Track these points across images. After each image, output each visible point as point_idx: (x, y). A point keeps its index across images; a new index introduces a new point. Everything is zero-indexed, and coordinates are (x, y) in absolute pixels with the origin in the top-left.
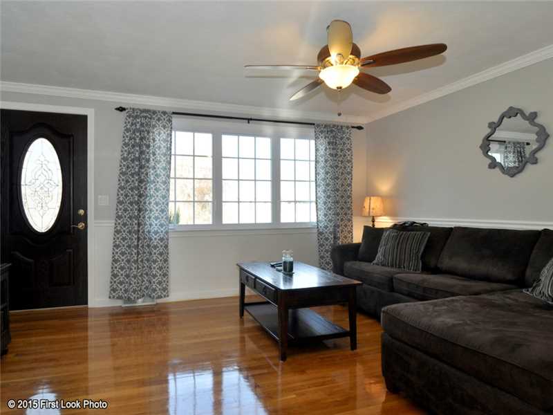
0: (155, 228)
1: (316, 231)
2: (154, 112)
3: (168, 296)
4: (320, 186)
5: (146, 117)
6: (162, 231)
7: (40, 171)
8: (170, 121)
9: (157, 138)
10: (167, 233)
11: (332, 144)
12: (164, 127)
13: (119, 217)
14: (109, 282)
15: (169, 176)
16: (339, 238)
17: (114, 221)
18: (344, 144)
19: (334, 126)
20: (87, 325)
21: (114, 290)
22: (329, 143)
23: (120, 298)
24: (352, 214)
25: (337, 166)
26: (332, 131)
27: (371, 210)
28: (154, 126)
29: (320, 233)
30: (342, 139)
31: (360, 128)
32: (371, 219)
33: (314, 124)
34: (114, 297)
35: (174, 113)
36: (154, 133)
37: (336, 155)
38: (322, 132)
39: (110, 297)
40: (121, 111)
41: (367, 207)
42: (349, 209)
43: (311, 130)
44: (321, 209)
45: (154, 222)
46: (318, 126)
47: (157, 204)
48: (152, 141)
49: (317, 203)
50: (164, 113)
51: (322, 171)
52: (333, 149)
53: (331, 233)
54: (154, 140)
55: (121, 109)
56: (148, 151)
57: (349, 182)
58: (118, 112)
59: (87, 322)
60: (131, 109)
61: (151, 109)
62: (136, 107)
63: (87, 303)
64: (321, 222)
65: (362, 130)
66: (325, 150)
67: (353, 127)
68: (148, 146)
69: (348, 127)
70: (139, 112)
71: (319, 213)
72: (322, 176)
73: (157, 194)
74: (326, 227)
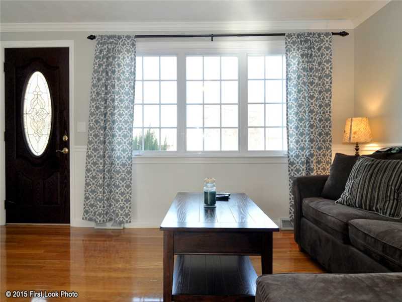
0: (118, 153)
1: (286, 161)
2: (119, 38)
3: (130, 222)
4: (292, 107)
5: (111, 43)
6: (124, 157)
7: (36, 102)
8: (134, 45)
9: (122, 63)
10: (130, 158)
11: (307, 56)
12: (128, 51)
13: (90, 142)
14: (83, 205)
15: (133, 101)
16: (312, 170)
17: (86, 147)
18: (323, 54)
19: (309, 34)
20: (69, 243)
21: (86, 212)
22: (302, 56)
23: (90, 220)
24: (330, 141)
25: (312, 83)
26: (306, 41)
27: (352, 136)
28: (119, 52)
29: (291, 164)
30: (319, 49)
31: (344, 34)
32: (354, 147)
33: (284, 35)
34: (86, 218)
35: (137, 36)
36: (119, 58)
37: (311, 69)
38: (294, 43)
39: (83, 219)
40: (92, 39)
41: (348, 131)
42: (327, 134)
43: (281, 42)
44: (292, 135)
45: (117, 147)
46: (290, 36)
47: (120, 129)
48: (117, 66)
49: (288, 129)
50: (128, 37)
51: (293, 90)
52: (308, 62)
53: (302, 163)
54: (119, 65)
55: (92, 37)
56: (113, 76)
57: (327, 102)
58: (90, 40)
59: (69, 240)
60: (99, 36)
61: (117, 34)
62: (104, 34)
63: (69, 223)
64: (293, 149)
65: (346, 37)
66: (298, 64)
67: (333, 34)
68: (114, 72)
69: (327, 34)
70: (107, 38)
71: (291, 140)
72: (294, 96)
73: (121, 119)
74: (297, 156)
